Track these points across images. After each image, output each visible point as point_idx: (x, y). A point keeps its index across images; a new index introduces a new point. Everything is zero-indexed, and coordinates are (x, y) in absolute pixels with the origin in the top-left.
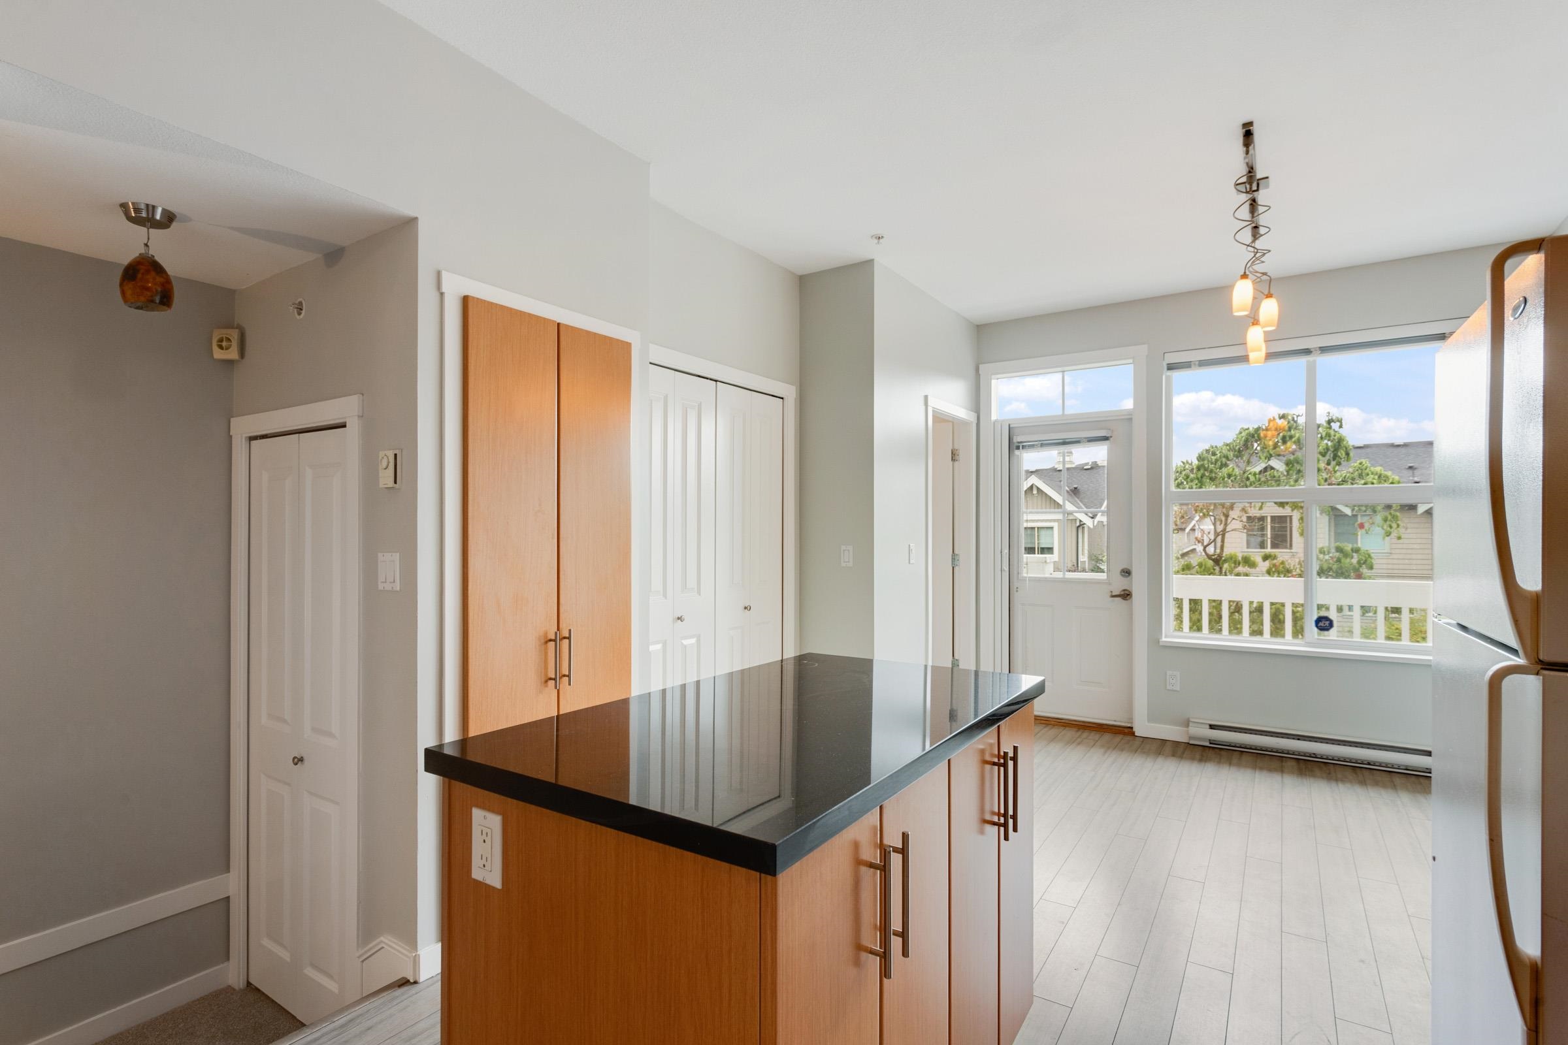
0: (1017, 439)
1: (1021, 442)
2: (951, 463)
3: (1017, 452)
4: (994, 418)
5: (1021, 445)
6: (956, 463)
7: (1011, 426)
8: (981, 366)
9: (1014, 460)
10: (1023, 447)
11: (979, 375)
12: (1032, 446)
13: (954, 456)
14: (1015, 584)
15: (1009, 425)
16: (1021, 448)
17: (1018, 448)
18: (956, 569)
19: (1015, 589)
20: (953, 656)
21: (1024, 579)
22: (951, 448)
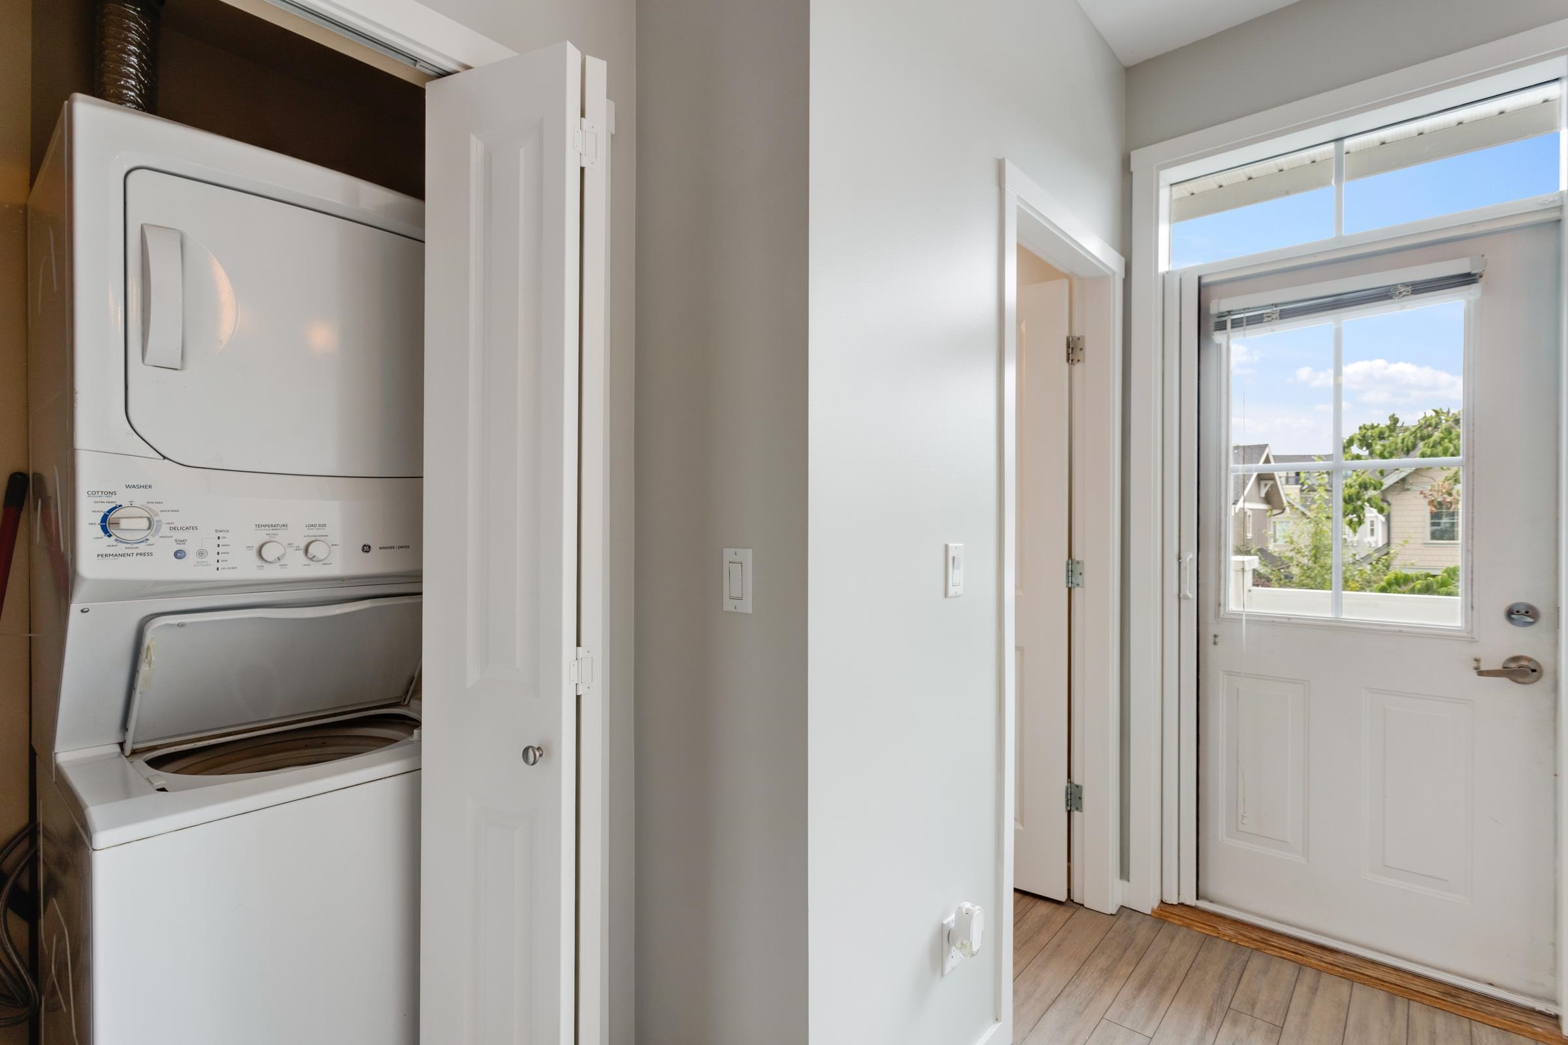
0: (1217, 306)
1: (1229, 313)
2: (1066, 365)
3: (1219, 337)
4: (1163, 266)
5: (1229, 319)
6: (1078, 367)
7: (1204, 281)
8: (1135, 155)
9: (1210, 355)
10: (1237, 324)
11: (1131, 173)
12: (1257, 320)
13: (1073, 349)
14: (1211, 629)
15: (1200, 278)
16: (1229, 325)
17: (1221, 326)
18: (1077, 592)
19: (1211, 639)
20: (1069, 776)
21: (1235, 619)
22: (1066, 333)
